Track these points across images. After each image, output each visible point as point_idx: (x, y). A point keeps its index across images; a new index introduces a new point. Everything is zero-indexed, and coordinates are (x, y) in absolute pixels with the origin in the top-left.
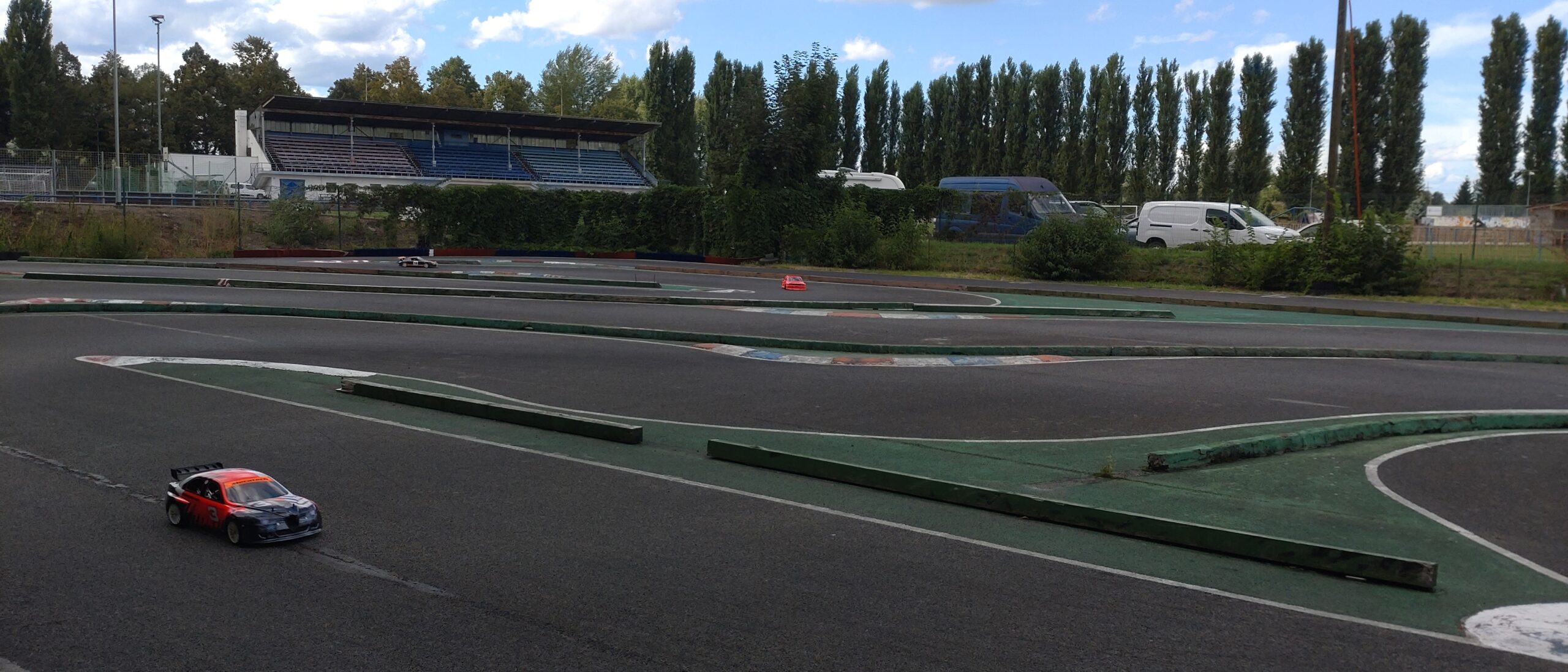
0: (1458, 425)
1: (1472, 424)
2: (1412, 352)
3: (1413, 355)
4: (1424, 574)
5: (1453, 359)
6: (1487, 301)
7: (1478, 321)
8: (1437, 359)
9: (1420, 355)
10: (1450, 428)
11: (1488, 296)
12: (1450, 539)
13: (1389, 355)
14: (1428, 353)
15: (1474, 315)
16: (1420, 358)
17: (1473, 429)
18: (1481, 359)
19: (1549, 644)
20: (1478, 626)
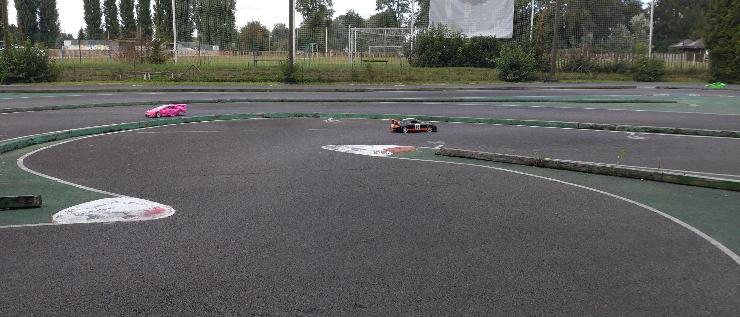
0: (64, 136)
1: (70, 135)
2: (48, 107)
3: (48, 108)
4: (35, 200)
5: (67, 108)
6: (88, 83)
7: (82, 91)
8: (60, 109)
9: (51, 108)
10: (60, 138)
11: (88, 80)
12: (52, 184)
13: (37, 109)
14: (55, 106)
15: (80, 89)
16: (52, 109)
17: (71, 137)
18: (80, 107)
19: (87, 217)
20: (58, 217)
